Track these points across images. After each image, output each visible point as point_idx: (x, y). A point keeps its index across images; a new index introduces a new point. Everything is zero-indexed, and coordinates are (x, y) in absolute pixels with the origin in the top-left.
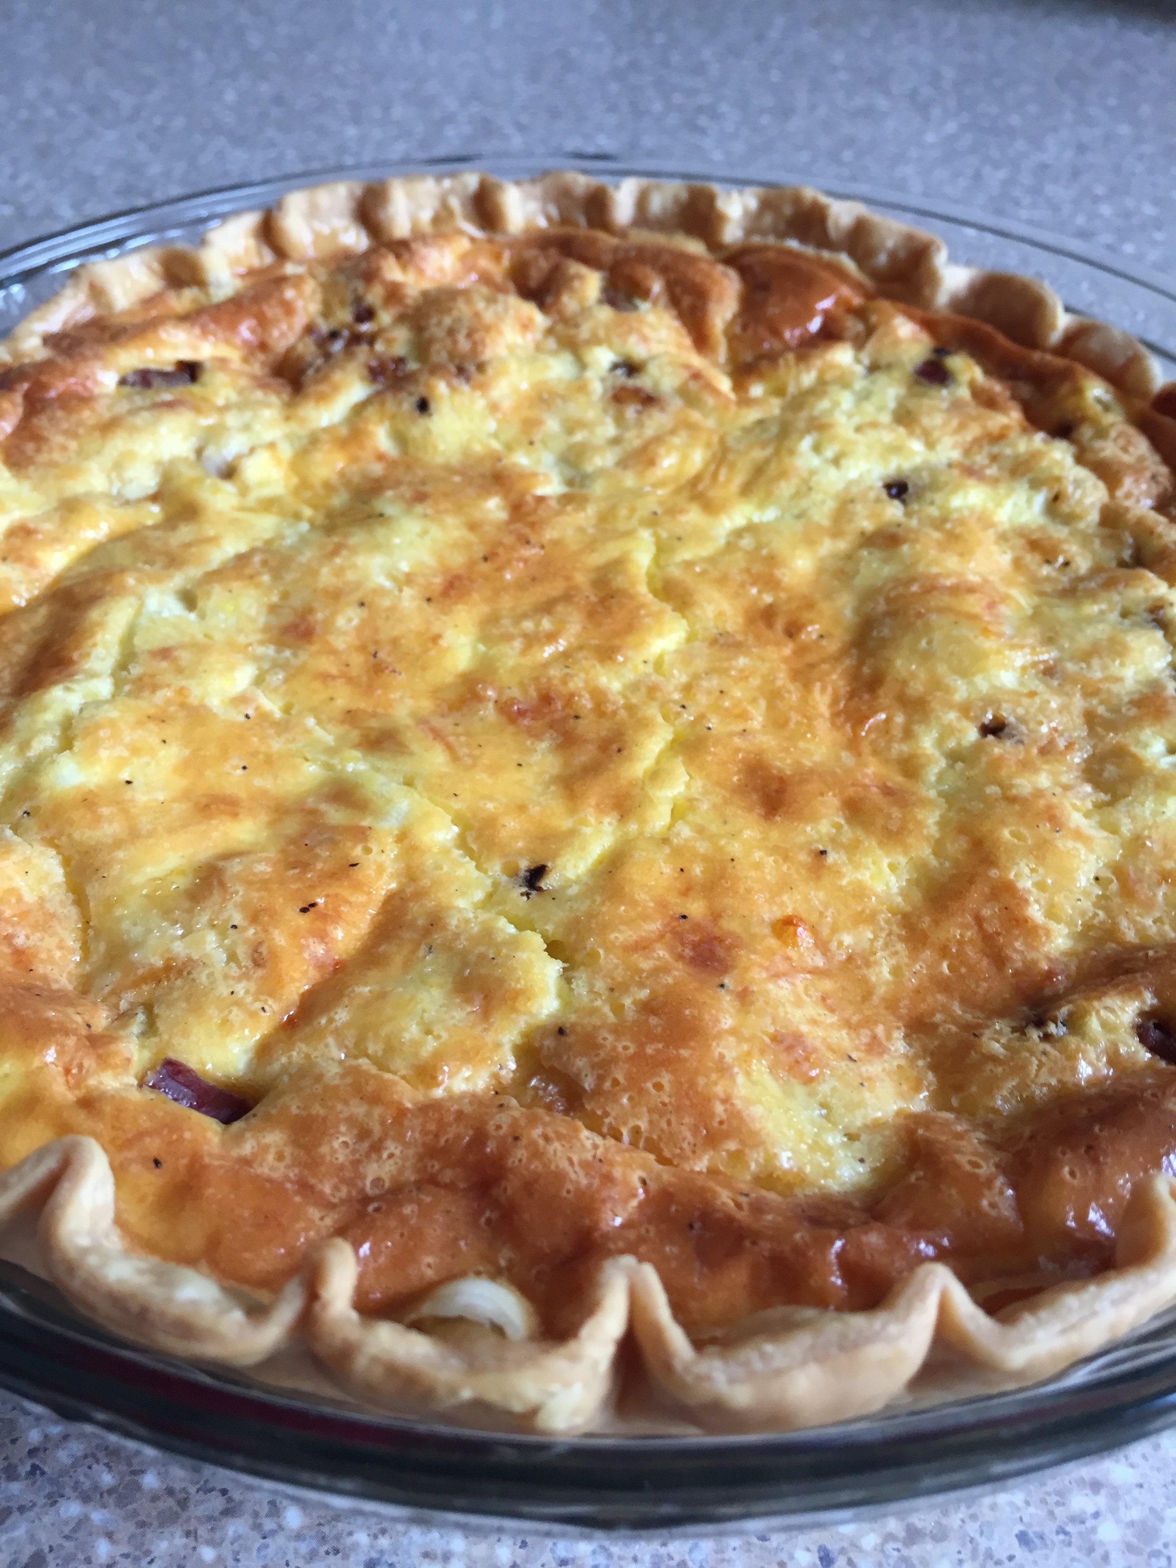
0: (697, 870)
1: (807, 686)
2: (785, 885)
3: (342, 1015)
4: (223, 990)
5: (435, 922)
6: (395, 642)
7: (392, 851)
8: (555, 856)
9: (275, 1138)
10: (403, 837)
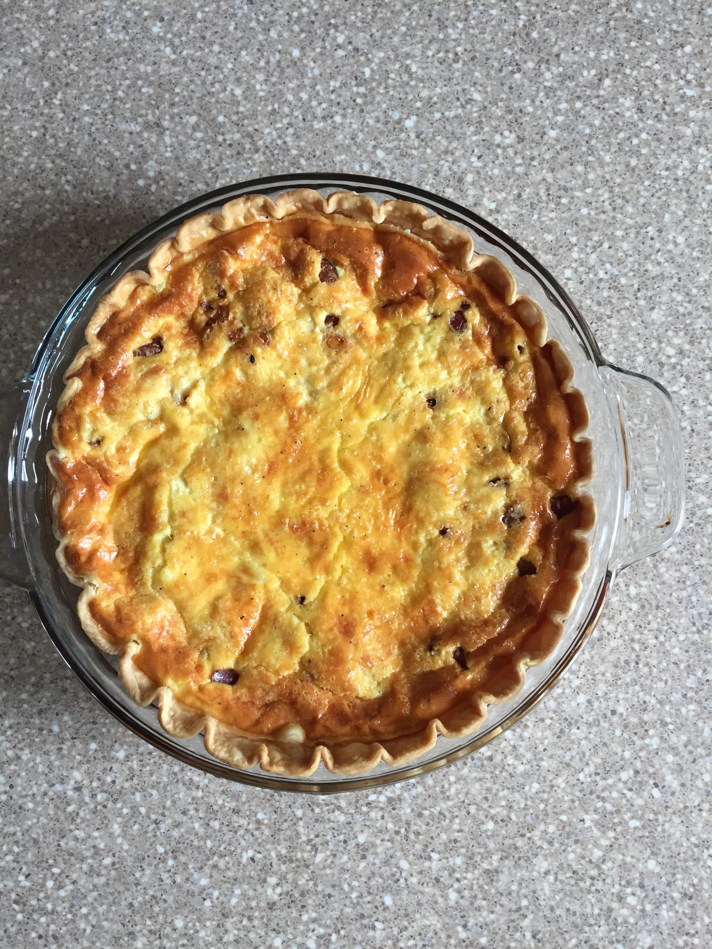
0: (347, 596)
1: (388, 510)
2: (372, 599)
3: (255, 654)
4: (224, 646)
5: (276, 619)
6: (255, 499)
7: (262, 591)
8: (308, 593)
9: (244, 691)
10: (265, 586)
